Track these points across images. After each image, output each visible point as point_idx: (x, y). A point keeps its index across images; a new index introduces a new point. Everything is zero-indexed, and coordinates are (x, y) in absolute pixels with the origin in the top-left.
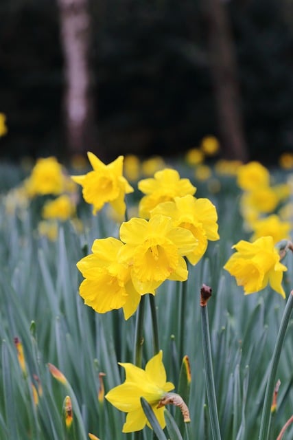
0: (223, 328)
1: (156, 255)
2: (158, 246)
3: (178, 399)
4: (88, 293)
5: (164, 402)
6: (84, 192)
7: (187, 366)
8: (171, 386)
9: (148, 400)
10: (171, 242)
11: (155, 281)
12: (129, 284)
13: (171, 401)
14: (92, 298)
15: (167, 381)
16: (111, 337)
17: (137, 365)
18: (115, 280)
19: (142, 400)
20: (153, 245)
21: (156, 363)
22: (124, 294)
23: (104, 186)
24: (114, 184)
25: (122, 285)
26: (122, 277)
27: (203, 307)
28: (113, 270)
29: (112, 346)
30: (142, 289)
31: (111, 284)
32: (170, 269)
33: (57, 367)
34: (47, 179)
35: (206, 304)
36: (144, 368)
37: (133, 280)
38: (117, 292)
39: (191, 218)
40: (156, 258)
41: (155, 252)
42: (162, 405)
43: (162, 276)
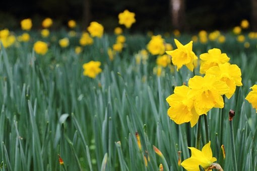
0: (244, 129)
1: (207, 95)
2: (208, 90)
3: (218, 166)
4: (172, 114)
5: (211, 168)
6: (172, 59)
7: (223, 150)
8: (215, 159)
9: (203, 166)
10: (215, 89)
11: (206, 108)
12: (193, 109)
13: (215, 167)
14: (174, 116)
15: (213, 156)
16: (185, 133)
17: (198, 148)
18: (186, 107)
19: (200, 166)
20: (206, 90)
21: (207, 148)
22: (191, 114)
23: (183, 57)
24: (188, 55)
25: (190, 110)
26: (189, 106)
27: (231, 121)
28: (185, 102)
29: (185, 137)
30: (200, 112)
31: (184, 109)
32: (215, 102)
33: (158, 148)
34: (157, 47)
35: (232, 120)
36: (201, 150)
37: (195, 107)
38: (187, 113)
39: (227, 75)
40: (207, 97)
41: (207, 93)
42: (210, 169)
43: (210, 106)
